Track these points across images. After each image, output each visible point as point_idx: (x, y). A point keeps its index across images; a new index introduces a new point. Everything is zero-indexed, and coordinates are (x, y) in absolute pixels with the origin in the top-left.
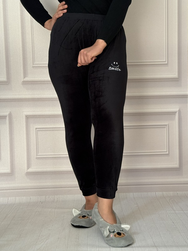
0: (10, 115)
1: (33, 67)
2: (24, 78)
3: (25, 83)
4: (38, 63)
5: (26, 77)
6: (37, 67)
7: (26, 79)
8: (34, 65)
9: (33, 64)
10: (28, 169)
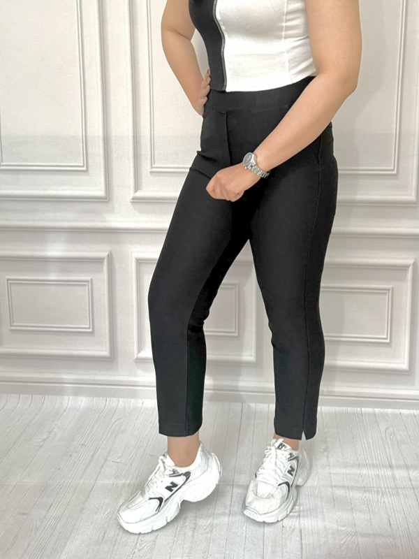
0: (110, 257)
1: (151, 172)
2: (136, 192)
3: (136, 201)
4: (159, 165)
5: (139, 191)
6: (157, 172)
7: (139, 194)
8: (153, 170)
9: (152, 168)
10: (139, 352)
